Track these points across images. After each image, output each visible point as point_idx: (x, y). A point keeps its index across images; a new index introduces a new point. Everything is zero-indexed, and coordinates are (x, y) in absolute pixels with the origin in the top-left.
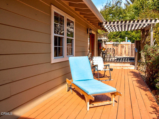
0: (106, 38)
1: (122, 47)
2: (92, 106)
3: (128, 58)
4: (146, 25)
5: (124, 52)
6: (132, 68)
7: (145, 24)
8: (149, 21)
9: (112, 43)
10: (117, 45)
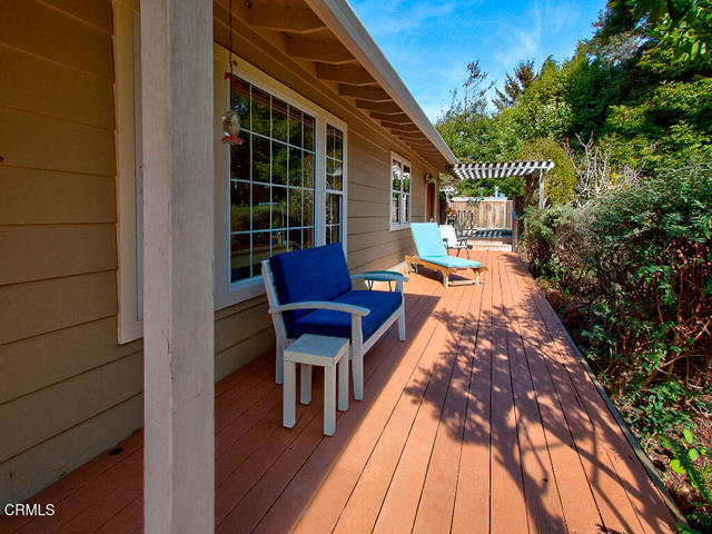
0: (452, 189)
1: (488, 207)
2: (451, 283)
3: (498, 231)
4: (532, 170)
5: (491, 219)
6: (508, 249)
7: (530, 168)
8: (536, 164)
9: (467, 199)
10: (476, 204)
